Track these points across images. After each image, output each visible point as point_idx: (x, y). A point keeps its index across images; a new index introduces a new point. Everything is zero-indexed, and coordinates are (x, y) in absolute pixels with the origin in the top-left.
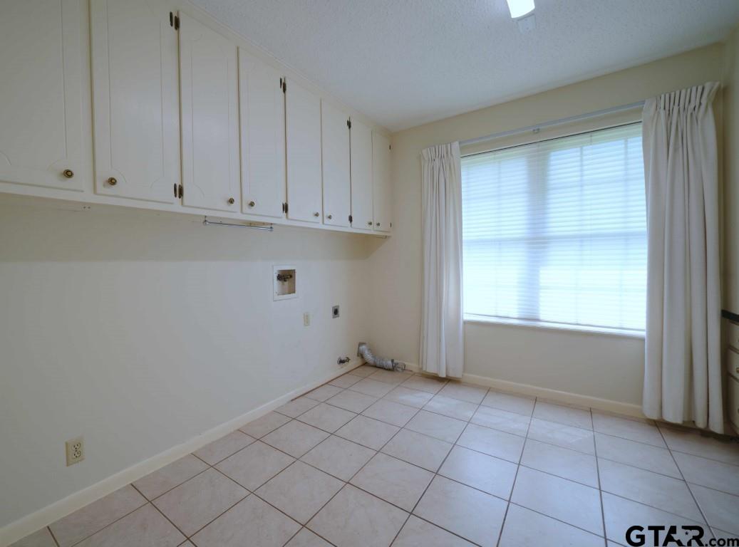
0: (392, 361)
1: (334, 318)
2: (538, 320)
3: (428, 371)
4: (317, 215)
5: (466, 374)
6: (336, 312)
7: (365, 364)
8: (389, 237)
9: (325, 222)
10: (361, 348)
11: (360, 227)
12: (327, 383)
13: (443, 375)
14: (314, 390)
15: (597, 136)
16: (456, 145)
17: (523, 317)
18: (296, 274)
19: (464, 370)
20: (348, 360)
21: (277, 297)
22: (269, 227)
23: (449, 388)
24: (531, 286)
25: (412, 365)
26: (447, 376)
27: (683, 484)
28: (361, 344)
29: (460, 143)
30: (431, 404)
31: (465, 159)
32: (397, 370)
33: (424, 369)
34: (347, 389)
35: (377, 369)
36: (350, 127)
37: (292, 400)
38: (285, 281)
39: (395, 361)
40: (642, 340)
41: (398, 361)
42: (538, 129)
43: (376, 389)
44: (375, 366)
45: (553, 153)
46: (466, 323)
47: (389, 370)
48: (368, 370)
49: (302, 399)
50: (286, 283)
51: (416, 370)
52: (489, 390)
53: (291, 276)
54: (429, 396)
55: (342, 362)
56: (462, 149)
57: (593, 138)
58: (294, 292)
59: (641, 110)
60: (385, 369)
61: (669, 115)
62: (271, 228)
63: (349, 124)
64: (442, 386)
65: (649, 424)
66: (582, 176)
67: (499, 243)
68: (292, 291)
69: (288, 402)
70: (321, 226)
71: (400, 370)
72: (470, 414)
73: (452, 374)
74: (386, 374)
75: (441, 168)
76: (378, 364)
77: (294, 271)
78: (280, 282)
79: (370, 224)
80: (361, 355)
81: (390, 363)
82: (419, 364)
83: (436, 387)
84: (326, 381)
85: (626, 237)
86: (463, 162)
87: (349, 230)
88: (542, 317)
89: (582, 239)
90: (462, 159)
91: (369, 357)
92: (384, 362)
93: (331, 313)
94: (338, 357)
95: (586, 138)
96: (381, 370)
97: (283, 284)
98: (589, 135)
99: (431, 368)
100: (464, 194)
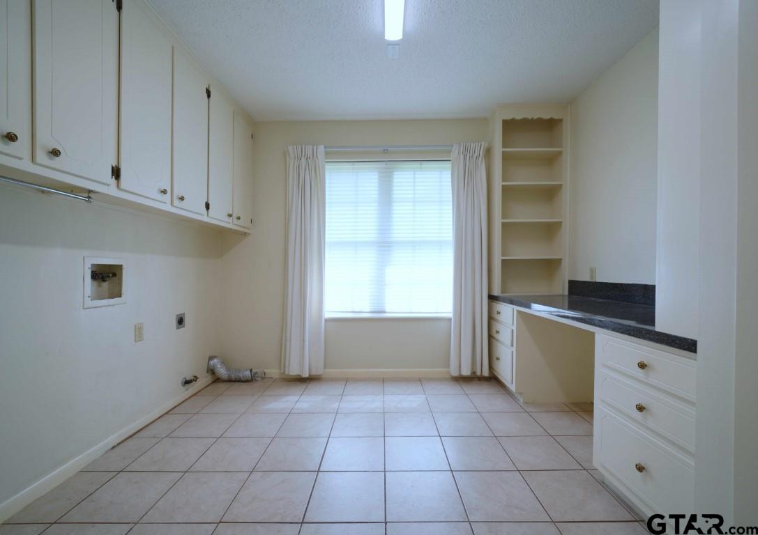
0: (251, 371)
1: (178, 328)
2: (384, 312)
3: (291, 374)
4: (164, 192)
5: (327, 370)
6: (180, 321)
7: (217, 380)
8: (249, 234)
9: (175, 205)
10: (212, 362)
11: (218, 217)
12: (167, 413)
13: (306, 375)
14: (148, 425)
15: (425, 165)
16: (321, 148)
17: (372, 310)
18: (124, 271)
19: (325, 368)
20: (196, 378)
21: (89, 303)
22: (86, 195)
23: (313, 387)
24: (380, 283)
25: (273, 372)
26: (310, 375)
27: (478, 414)
28: (211, 358)
29: (325, 147)
30: (299, 405)
31: (329, 164)
32: (256, 380)
33: (286, 373)
34: (197, 413)
35: (233, 383)
36: (209, 96)
37: (113, 448)
38: (104, 281)
39: (254, 371)
40: (450, 319)
41: (258, 371)
42: (387, 150)
43: (233, 405)
44: (230, 381)
45: (395, 173)
46: (326, 320)
47: (247, 381)
48: (222, 386)
49: (130, 442)
50: (105, 285)
51: (276, 376)
52: (347, 380)
53: (114, 275)
54: (296, 398)
55: (187, 382)
56: (327, 154)
57: (423, 166)
58: (120, 296)
59: (450, 152)
60: (242, 381)
61: (465, 159)
62: (89, 197)
63: (208, 93)
64: (305, 387)
65: (453, 380)
66: (414, 194)
67: (356, 245)
68: (116, 293)
69: (106, 452)
70: (167, 208)
71: (259, 379)
72: (336, 405)
73: (314, 373)
74: (244, 386)
75: (307, 168)
76: (233, 377)
77: (120, 267)
78: (95, 283)
79: (230, 216)
80: (212, 371)
81: (248, 373)
82: (280, 369)
83: (300, 388)
84: (165, 411)
85: (440, 244)
86: (328, 167)
87: (205, 219)
88: (387, 310)
89: (415, 244)
90: (326, 164)
91: (222, 371)
92: (241, 375)
93: (174, 322)
94: (183, 377)
95: (416, 165)
96: (237, 384)
97: (100, 286)
98: (419, 163)
99: (294, 371)
100: (327, 197)
